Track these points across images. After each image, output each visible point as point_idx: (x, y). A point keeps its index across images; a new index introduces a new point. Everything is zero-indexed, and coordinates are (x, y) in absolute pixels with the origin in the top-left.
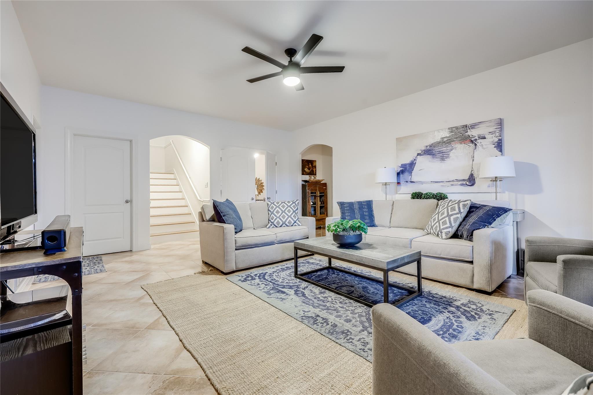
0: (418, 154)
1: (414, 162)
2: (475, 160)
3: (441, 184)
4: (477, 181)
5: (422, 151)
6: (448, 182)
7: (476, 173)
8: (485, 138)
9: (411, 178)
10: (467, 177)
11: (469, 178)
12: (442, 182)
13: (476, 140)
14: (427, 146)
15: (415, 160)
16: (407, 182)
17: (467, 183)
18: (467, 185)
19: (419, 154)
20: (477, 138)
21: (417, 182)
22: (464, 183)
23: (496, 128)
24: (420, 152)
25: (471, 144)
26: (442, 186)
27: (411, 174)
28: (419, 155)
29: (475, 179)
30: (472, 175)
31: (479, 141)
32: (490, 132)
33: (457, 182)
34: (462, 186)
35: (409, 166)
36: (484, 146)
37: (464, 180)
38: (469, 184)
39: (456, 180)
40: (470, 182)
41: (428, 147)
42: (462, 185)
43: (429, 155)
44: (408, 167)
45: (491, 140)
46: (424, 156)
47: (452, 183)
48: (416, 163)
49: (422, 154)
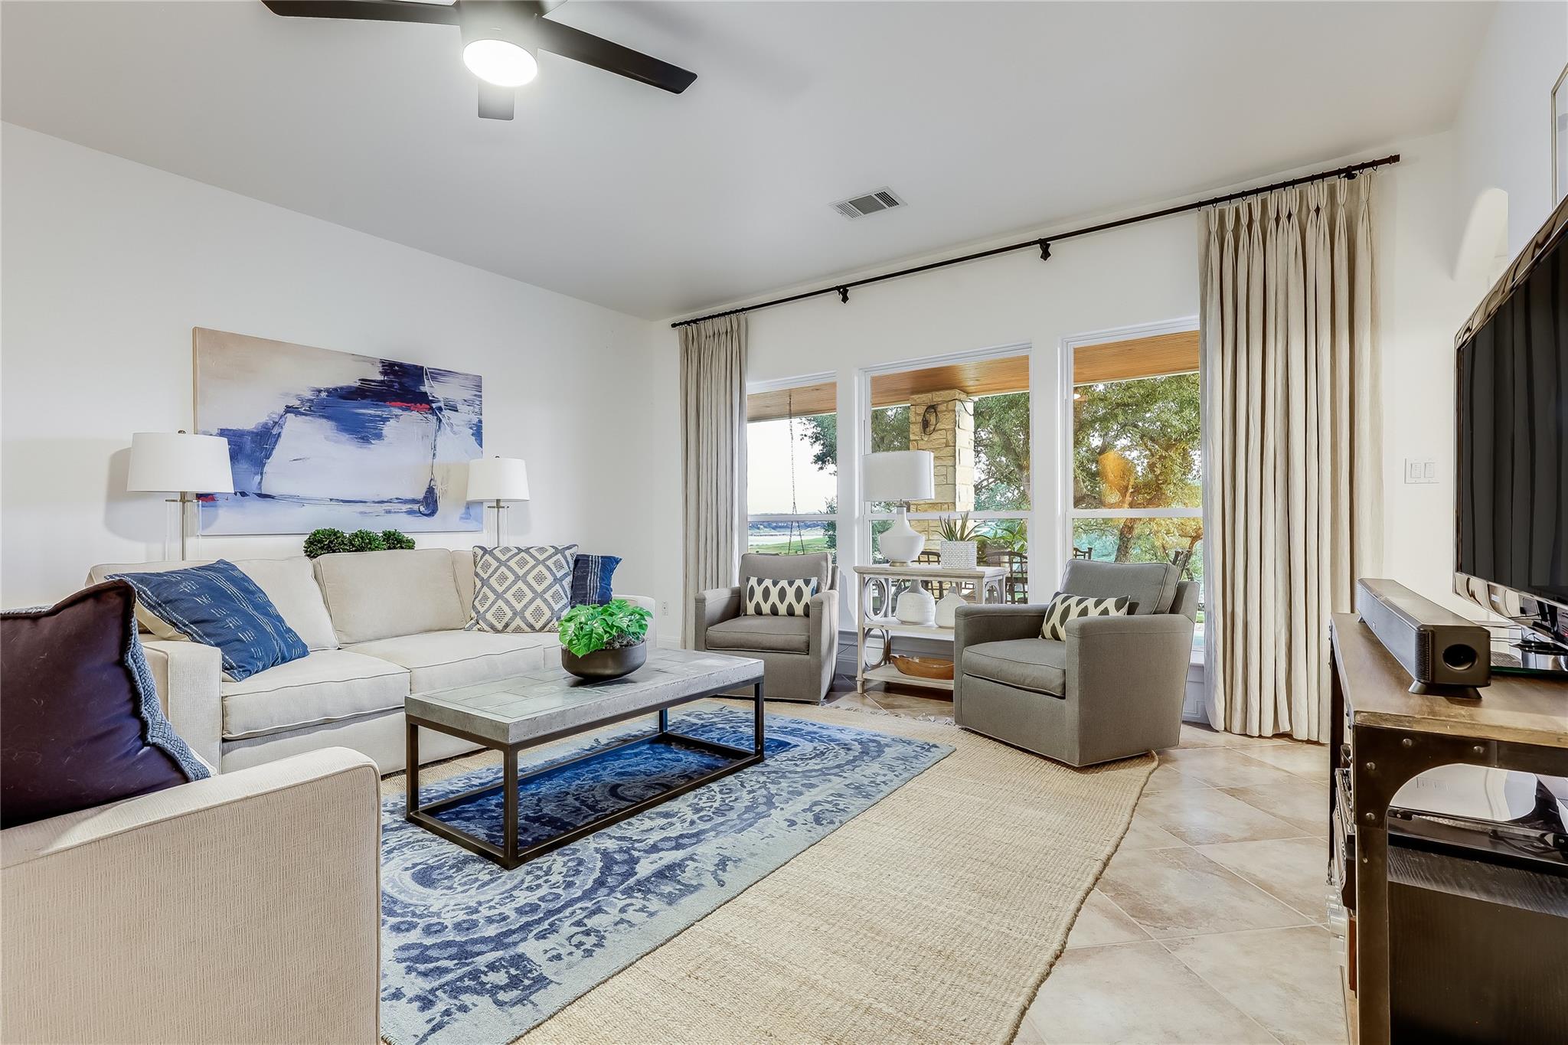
0: (289, 409)
1: (275, 431)
2: (437, 454)
3: (360, 507)
4: (441, 504)
5: (302, 401)
6: (379, 502)
7: (440, 487)
8: (455, 411)
9: (260, 483)
10: (420, 495)
11: (425, 497)
12: (361, 502)
13: (440, 409)
14: (320, 391)
15: (275, 423)
16: (243, 494)
17: (422, 509)
18: (420, 512)
19: (290, 407)
20: (442, 404)
21: (283, 498)
22: (415, 507)
23: (475, 395)
24: (296, 403)
25: (430, 416)
26: (361, 513)
27: (262, 470)
28: (290, 412)
29: (436, 500)
30: (431, 491)
31: (446, 413)
32: (465, 401)
33: (400, 505)
34: (409, 514)
35: (253, 441)
36: (455, 428)
37: (414, 501)
38: (426, 512)
39: (397, 499)
40: (427, 506)
41: (324, 395)
42: (410, 512)
43: (325, 420)
44: (248, 445)
45: (467, 417)
46: (307, 418)
47: (386, 506)
48: (283, 435)
49: (302, 410)
